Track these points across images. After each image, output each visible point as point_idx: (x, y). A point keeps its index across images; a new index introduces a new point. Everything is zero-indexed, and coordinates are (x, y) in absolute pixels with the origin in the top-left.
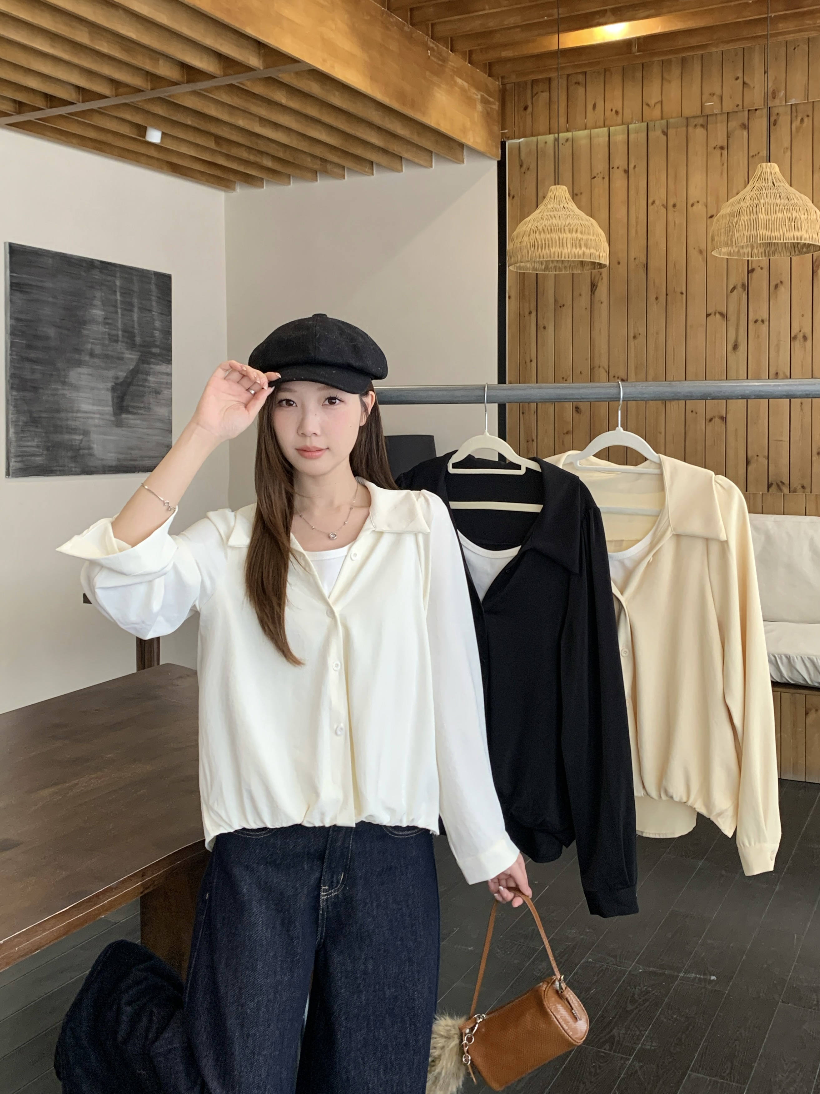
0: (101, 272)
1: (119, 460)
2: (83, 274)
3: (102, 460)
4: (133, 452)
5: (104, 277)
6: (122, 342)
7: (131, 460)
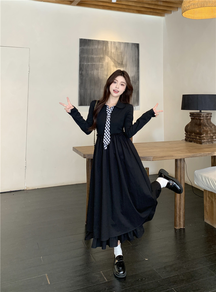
0: (83, 71)
1: (136, 66)
2: (84, 78)
3: (136, 73)
4: (134, 60)
5: (84, 70)
6: (103, 63)
7: (136, 61)
